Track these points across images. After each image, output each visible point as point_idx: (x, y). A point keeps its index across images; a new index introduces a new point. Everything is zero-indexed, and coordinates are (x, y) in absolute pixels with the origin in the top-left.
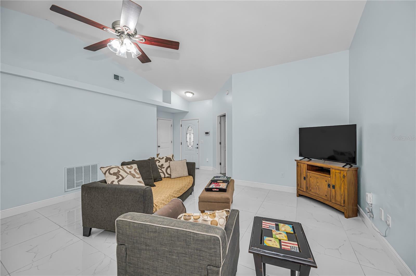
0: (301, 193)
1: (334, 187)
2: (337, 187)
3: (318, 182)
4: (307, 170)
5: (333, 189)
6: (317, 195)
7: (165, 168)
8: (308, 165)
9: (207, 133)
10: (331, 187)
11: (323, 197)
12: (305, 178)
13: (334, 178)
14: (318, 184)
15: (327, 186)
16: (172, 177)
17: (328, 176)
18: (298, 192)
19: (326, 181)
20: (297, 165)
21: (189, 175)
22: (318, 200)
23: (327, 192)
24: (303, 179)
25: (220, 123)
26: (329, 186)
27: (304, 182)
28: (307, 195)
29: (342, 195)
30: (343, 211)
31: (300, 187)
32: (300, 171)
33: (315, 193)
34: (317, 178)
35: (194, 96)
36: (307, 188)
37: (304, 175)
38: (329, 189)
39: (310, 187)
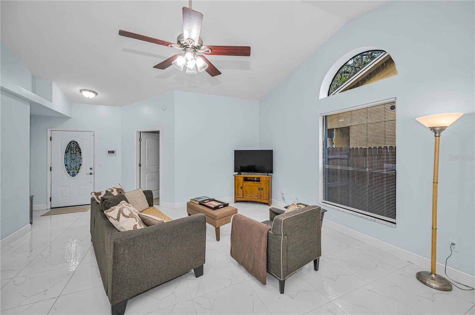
0: (238, 199)
1: (262, 189)
2: (264, 189)
3: (251, 189)
4: (244, 181)
5: (262, 191)
6: (251, 198)
8: (244, 177)
9: (111, 152)
10: (261, 190)
11: (255, 198)
12: (241, 188)
13: (263, 184)
14: (252, 190)
15: (258, 189)
17: (259, 183)
18: (235, 199)
19: (257, 186)
20: (235, 179)
21: (149, 206)
22: (254, 201)
23: (258, 194)
24: (240, 188)
26: (259, 189)
27: (241, 191)
28: (244, 199)
29: (267, 193)
30: (268, 203)
31: (238, 195)
32: (238, 183)
33: (250, 196)
34: (251, 186)
35: (97, 96)
36: (243, 194)
37: (241, 186)
38: (259, 191)
39: (246, 192)
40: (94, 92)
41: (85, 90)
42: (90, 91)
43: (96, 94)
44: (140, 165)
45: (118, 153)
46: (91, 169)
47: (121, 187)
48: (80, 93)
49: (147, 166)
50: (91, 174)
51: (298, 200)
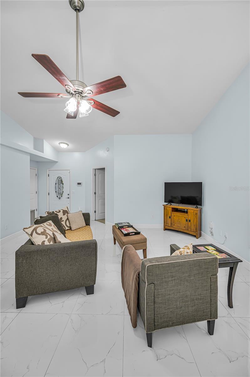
0: (167, 227)
1: (190, 221)
2: (192, 221)
3: (179, 219)
4: (172, 211)
5: (189, 223)
6: (179, 228)
7: (64, 221)
8: (172, 208)
9: (79, 184)
10: (188, 221)
11: (183, 228)
12: (170, 217)
13: (190, 216)
14: (179, 220)
15: (185, 221)
16: (72, 229)
17: (187, 214)
18: (164, 227)
19: (185, 218)
20: (164, 209)
21: (86, 225)
22: (179, 230)
23: (186, 225)
24: (168, 218)
25: (95, 175)
26: (187, 220)
27: (169, 220)
28: (172, 228)
29: (194, 225)
30: (195, 235)
31: (167, 224)
32: (166, 212)
33: (177, 226)
34: (179, 216)
35: (68, 147)
36: (171, 224)
37: (170, 215)
38: (187, 222)
39: (174, 222)
40: (66, 144)
41: (62, 143)
42: (64, 143)
43: (68, 145)
44: (95, 193)
45: (83, 184)
46: (68, 195)
47: (67, 210)
48: (58, 145)
49: (100, 194)
50: (68, 198)
51: (226, 238)
